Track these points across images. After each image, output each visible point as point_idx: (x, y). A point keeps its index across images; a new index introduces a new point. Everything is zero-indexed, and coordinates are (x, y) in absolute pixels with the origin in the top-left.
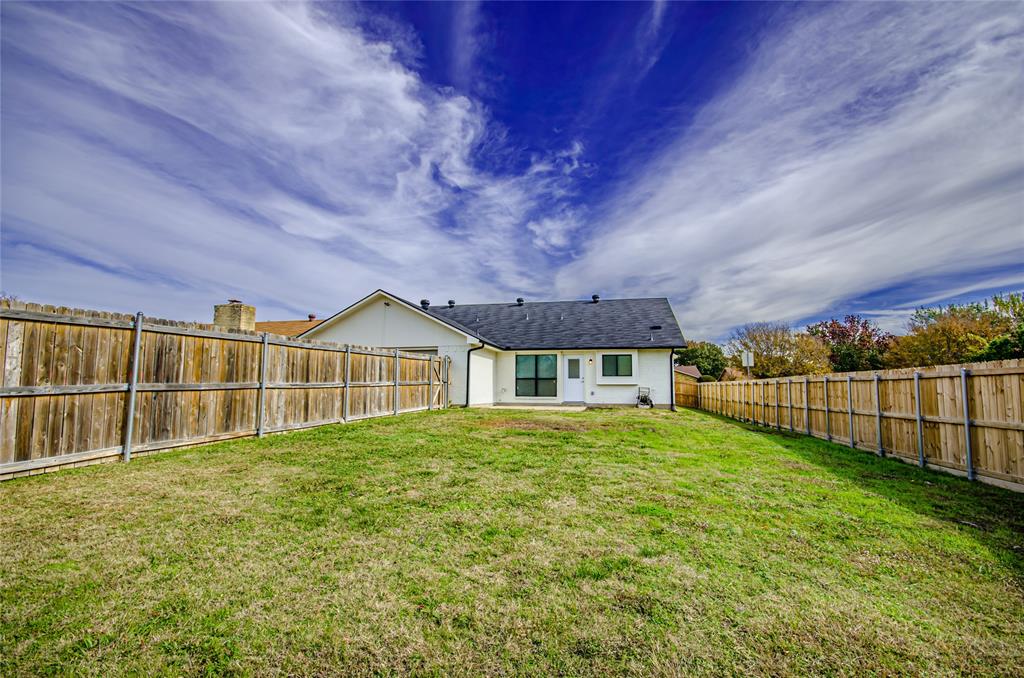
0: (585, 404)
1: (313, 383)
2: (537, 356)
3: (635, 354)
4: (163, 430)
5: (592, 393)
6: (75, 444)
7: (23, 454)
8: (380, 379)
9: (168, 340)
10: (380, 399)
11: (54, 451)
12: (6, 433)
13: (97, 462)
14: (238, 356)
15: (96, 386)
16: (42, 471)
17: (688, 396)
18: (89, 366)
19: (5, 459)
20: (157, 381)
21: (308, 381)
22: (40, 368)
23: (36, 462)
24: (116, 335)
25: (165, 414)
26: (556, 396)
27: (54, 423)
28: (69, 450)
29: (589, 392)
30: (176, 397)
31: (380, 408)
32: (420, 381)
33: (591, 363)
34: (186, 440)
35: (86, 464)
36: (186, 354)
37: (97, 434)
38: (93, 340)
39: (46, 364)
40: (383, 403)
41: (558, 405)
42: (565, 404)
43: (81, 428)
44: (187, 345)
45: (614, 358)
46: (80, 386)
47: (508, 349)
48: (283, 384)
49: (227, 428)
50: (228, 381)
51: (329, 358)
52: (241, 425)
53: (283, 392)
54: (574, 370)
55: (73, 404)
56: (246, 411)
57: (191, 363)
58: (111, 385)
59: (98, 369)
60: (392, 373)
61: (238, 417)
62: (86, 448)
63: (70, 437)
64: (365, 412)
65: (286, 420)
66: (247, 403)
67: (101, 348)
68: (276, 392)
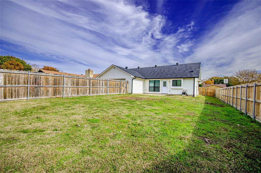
0: (167, 94)
1: (80, 86)
2: (155, 81)
3: (182, 80)
4: (38, 95)
5: (170, 91)
6: (17, 97)
7: (5, 98)
8: (102, 86)
9: (38, 76)
10: (102, 91)
11: (12, 97)
12: (1, 94)
13: (22, 100)
14: (57, 80)
15: (20, 85)
16: (9, 101)
17: (211, 93)
18: (19, 81)
19: (1, 98)
20: (35, 85)
21: (78, 86)
22: (7, 82)
23: (8, 99)
24: (24, 75)
25: (38, 92)
26: (159, 91)
27: (11, 92)
28: (15, 97)
29: (168, 91)
30: (40, 88)
31: (102, 93)
32: (117, 87)
33: (169, 82)
34: (44, 97)
35: (19, 100)
36: (43, 79)
37: (21, 95)
38: (19, 76)
39: (9, 81)
40: (103, 92)
41: (160, 94)
42: (162, 94)
43: (18, 93)
44: (43, 77)
45: (176, 81)
46: (17, 85)
47: (146, 79)
48: (70, 86)
49: (55, 95)
50: (54, 85)
51: (85, 81)
52: (59, 95)
53: (71, 88)
54: (165, 84)
55: (16, 89)
56: (60, 92)
57: (44, 81)
58: (24, 85)
59: (21, 82)
60: (106, 84)
61: (58, 93)
62: (19, 98)
63: (15, 95)
64: (97, 94)
65: (72, 94)
66: (60, 90)
67: (21, 78)
68: (68, 88)
